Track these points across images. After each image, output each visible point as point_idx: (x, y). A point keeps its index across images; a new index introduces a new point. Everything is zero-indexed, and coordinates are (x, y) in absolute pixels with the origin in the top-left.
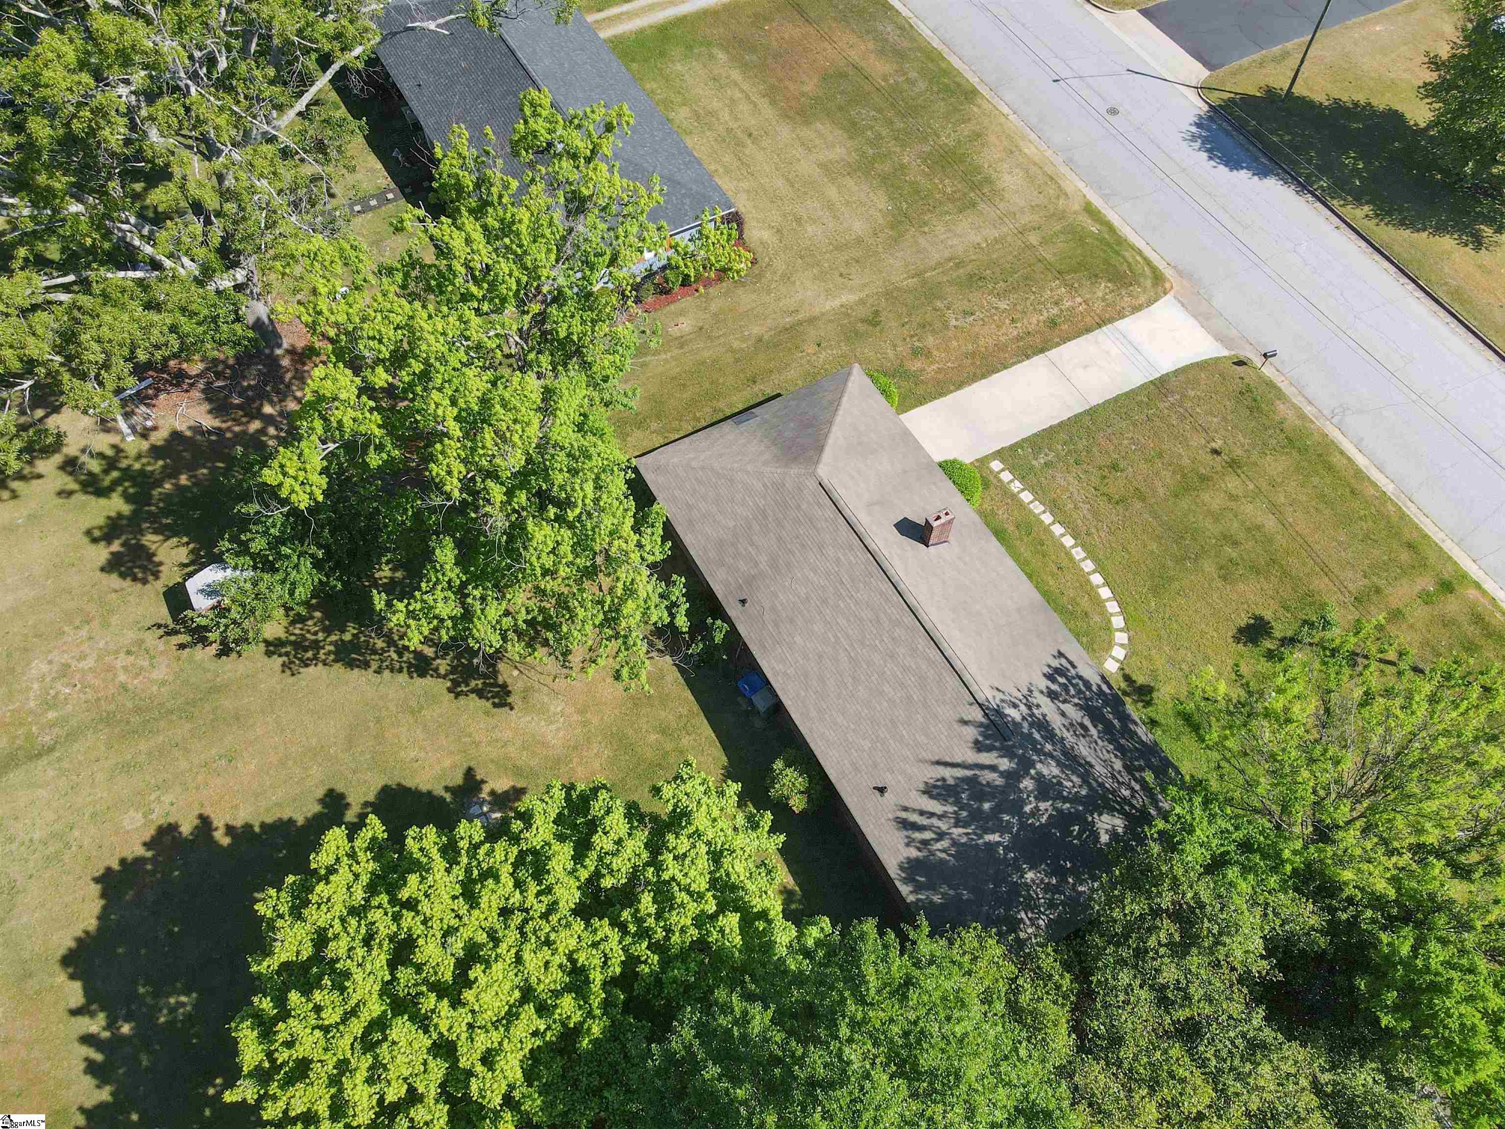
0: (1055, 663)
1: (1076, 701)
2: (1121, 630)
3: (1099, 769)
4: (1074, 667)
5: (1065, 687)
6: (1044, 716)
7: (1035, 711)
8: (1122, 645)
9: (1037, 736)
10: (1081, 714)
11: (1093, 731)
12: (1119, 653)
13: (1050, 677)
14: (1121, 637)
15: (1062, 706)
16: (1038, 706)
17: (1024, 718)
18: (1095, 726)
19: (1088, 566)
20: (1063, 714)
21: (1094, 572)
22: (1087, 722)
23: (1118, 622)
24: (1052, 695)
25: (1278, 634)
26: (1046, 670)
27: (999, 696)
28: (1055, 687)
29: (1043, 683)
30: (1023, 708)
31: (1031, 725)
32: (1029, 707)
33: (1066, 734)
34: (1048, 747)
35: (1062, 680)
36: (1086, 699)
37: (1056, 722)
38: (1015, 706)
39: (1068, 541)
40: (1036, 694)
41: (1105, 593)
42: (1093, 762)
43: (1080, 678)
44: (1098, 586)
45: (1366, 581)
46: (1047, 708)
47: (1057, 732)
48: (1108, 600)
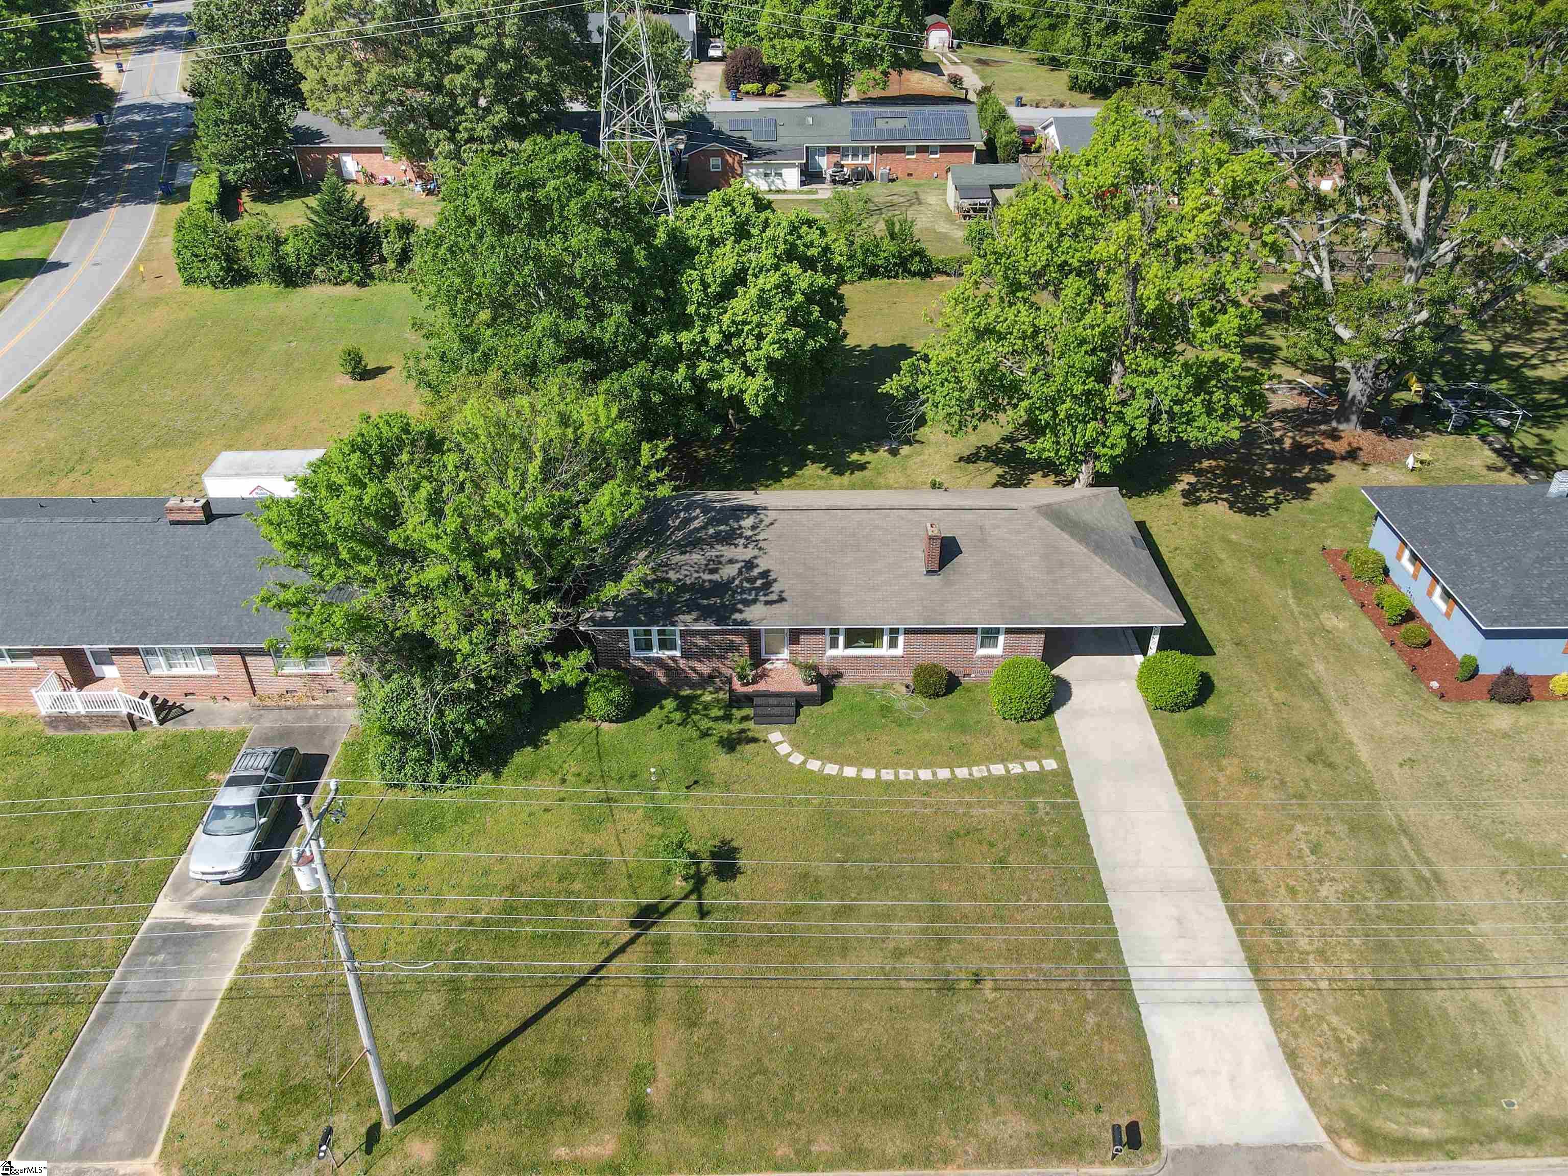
0: (776, 588)
1: (737, 582)
2: (804, 762)
3: (678, 558)
4: (767, 603)
5: (752, 580)
6: (736, 546)
7: (742, 541)
8: (789, 755)
9: (722, 528)
10: (725, 577)
11: (707, 577)
12: (784, 749)
13: (765, 574)
14: (797, 759)
15: (738, 565)
16: (746, 547)
17: (741, 527)
18: (710, 581)
19: (887, 775)
20: (731, 561)
21: (878, 777)
22: (715, 577)
23: (814, 765)
24: (750, 565)
25: (712, 879)
26: (773, 576)
27: (767, 521)
28: (755, 572)
29: (763, 564)
30: (749, 533)
31: (733, 530)
32: (747, 538)
33: (713, 553)
34: (711, 531)
35: (759, 583)
36: (735, 592)
37: (728, 552)
38: (754, 528)
39: (925, 775)
40: (756, 552)
41: (850, 772)
42: (683, 557)
43: (755, 601)
44: (859, 771)
45: (709, 1018)
46: (742, 553)
47: (719, 547)
48: (841, 769)
